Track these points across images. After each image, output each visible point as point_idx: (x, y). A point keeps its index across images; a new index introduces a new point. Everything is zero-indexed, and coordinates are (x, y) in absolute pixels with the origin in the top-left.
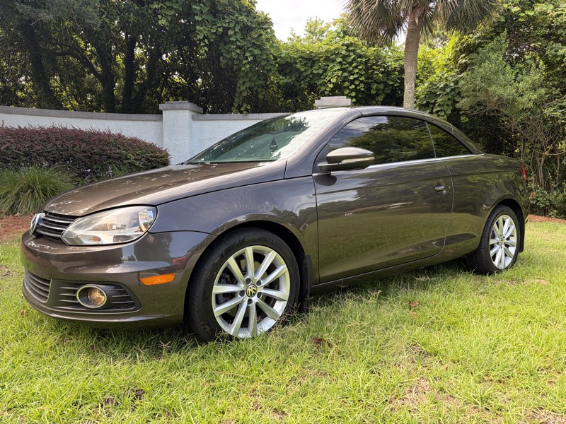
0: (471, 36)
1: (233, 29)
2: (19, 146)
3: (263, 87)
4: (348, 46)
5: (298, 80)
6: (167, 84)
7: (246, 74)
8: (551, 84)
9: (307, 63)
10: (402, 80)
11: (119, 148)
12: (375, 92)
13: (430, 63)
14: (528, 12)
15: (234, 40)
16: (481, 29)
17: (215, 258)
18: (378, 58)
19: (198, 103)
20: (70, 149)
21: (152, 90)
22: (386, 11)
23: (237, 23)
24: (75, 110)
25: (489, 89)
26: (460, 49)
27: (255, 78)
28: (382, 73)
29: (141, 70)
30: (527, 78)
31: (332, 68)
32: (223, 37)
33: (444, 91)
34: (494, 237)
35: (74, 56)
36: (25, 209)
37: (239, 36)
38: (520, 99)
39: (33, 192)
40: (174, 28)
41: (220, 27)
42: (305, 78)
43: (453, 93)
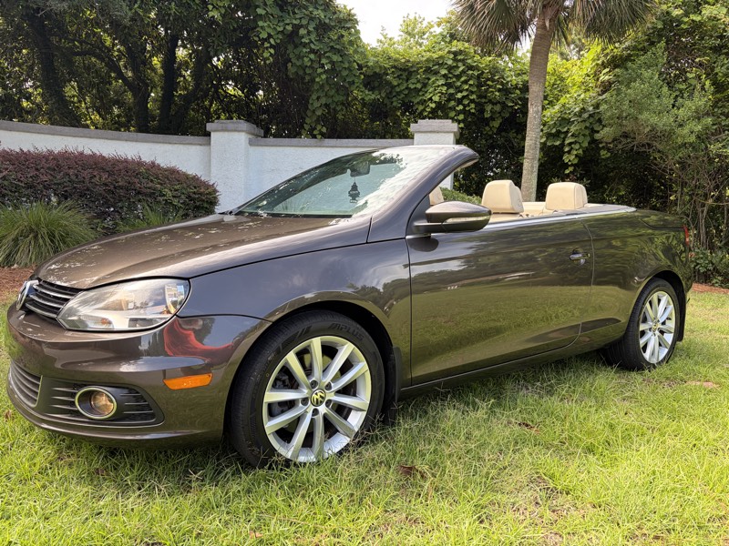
0: (617, 45)
1: (306, 27)
2: (19, 175)
3: (343, 104)
4: (455, 54)
5: (389, 96)
6: (218, 95)
7: (322, 86)
8: (720, 112)
9: (401, 75)
10: (525, 102)
11: (152, 181)
12: (489, 116)
13: (562, 80)
14: (693, 17)
15: (307, 41)
16: (631, 37)
17: (269, 355)
18: (495, 70)
19: (257, 123)
20: (87, 180)
21: (198, 105)
22: (507, 10)
23: (312, 19)
24: (97, 128)
25: (640, 117)
26: (603, 62)
27: (332, 92)
28: (499, 90)
29: (184, 77)
30: (688, 103)
31: (434, 83)
32: (292, 37)
33: (580, 116)
34: (645, 320)
35: (98, 57)
36: (25, 260)
37: (313, 37)
38: (679, 131)
39: (36, 237)
40: (228, 23)
41: (288, 24)
42: (398, 94)
43: (594, 120)
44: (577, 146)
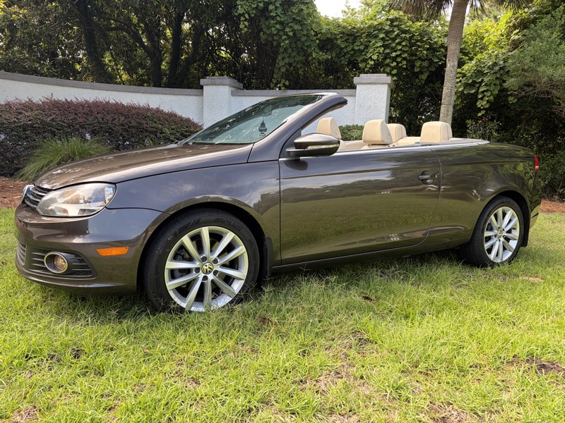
0: (526, 10)
1: (274, 4)
2: (63, 118)
4: (392, 21)
5: (338, 56)
6: (213, 58)
7: (286, 50)
9: (348, 39)
10: (446, 58)
11: (155, 122)
12: (418, 70)
13: (482, 39)
15: (274, 15)
16: (538, 3)
17: (169, 237)
18: (423, 33)
19: (239, 79)
20: (110, 122)
24: (124, 84)
25: (538, 69)
26: (514, 25)
27: (294, 54)
28: (427, 49)
31: (374, 44)
32: (264, 12)
33: (493, 69)
34: (490, 229)
37: (279, 11)
41: (260, 2)
42: (345, 54)
43: (502, 72)
44: (489, 94)
